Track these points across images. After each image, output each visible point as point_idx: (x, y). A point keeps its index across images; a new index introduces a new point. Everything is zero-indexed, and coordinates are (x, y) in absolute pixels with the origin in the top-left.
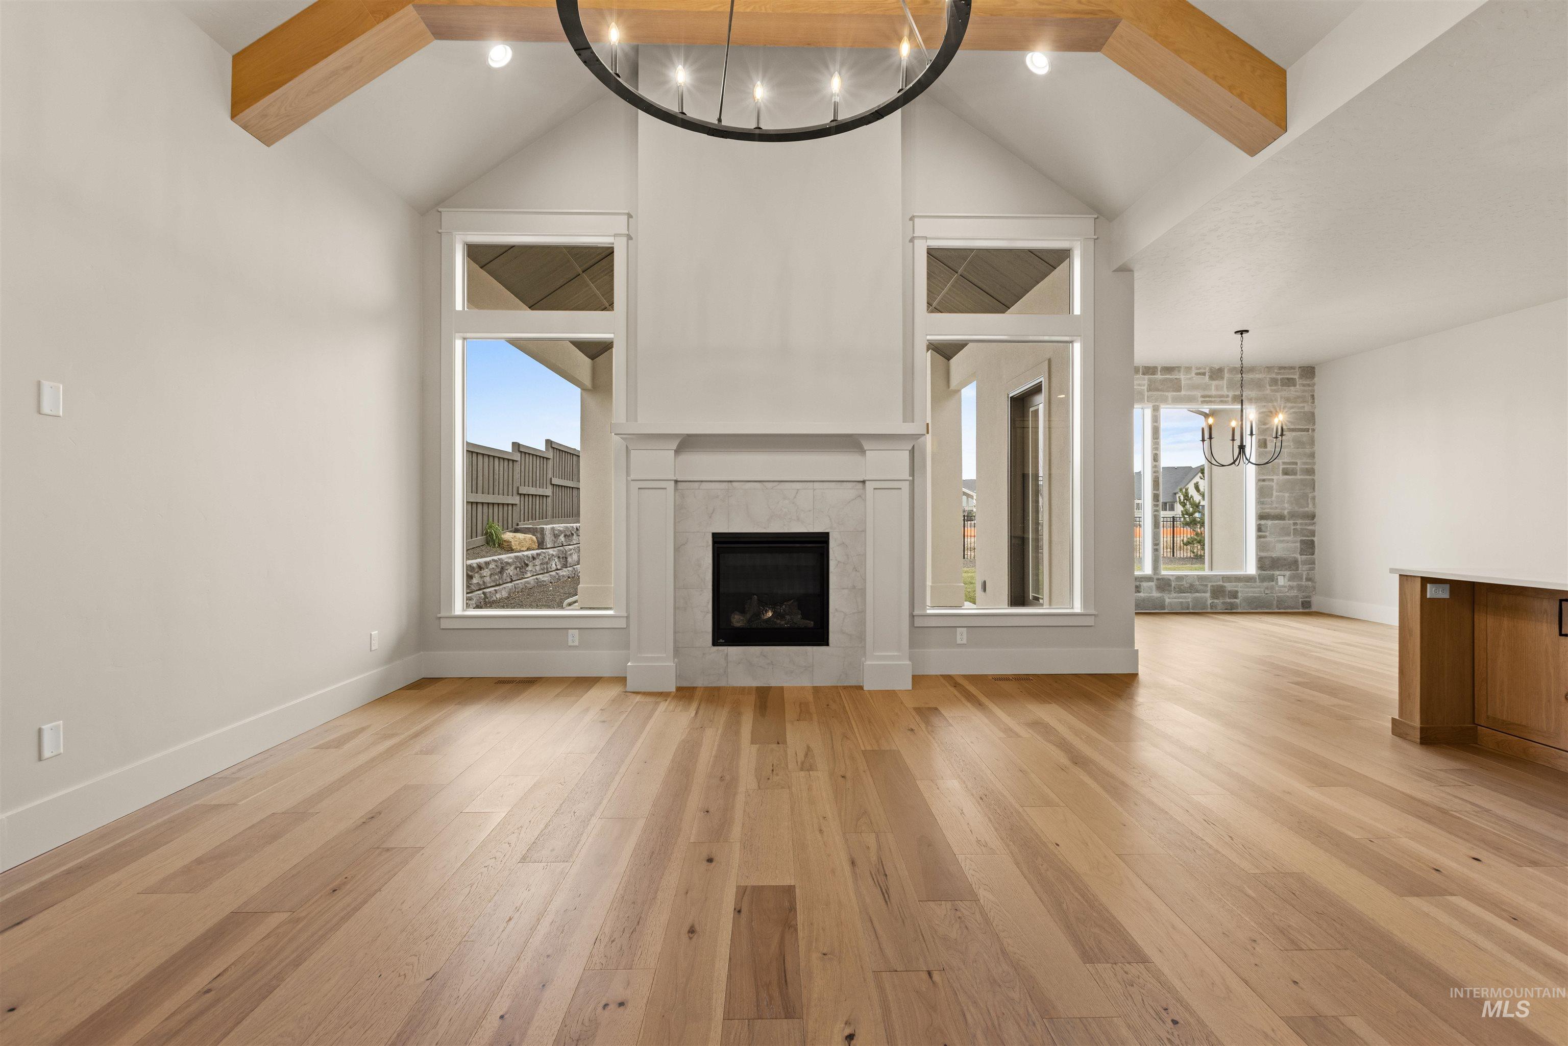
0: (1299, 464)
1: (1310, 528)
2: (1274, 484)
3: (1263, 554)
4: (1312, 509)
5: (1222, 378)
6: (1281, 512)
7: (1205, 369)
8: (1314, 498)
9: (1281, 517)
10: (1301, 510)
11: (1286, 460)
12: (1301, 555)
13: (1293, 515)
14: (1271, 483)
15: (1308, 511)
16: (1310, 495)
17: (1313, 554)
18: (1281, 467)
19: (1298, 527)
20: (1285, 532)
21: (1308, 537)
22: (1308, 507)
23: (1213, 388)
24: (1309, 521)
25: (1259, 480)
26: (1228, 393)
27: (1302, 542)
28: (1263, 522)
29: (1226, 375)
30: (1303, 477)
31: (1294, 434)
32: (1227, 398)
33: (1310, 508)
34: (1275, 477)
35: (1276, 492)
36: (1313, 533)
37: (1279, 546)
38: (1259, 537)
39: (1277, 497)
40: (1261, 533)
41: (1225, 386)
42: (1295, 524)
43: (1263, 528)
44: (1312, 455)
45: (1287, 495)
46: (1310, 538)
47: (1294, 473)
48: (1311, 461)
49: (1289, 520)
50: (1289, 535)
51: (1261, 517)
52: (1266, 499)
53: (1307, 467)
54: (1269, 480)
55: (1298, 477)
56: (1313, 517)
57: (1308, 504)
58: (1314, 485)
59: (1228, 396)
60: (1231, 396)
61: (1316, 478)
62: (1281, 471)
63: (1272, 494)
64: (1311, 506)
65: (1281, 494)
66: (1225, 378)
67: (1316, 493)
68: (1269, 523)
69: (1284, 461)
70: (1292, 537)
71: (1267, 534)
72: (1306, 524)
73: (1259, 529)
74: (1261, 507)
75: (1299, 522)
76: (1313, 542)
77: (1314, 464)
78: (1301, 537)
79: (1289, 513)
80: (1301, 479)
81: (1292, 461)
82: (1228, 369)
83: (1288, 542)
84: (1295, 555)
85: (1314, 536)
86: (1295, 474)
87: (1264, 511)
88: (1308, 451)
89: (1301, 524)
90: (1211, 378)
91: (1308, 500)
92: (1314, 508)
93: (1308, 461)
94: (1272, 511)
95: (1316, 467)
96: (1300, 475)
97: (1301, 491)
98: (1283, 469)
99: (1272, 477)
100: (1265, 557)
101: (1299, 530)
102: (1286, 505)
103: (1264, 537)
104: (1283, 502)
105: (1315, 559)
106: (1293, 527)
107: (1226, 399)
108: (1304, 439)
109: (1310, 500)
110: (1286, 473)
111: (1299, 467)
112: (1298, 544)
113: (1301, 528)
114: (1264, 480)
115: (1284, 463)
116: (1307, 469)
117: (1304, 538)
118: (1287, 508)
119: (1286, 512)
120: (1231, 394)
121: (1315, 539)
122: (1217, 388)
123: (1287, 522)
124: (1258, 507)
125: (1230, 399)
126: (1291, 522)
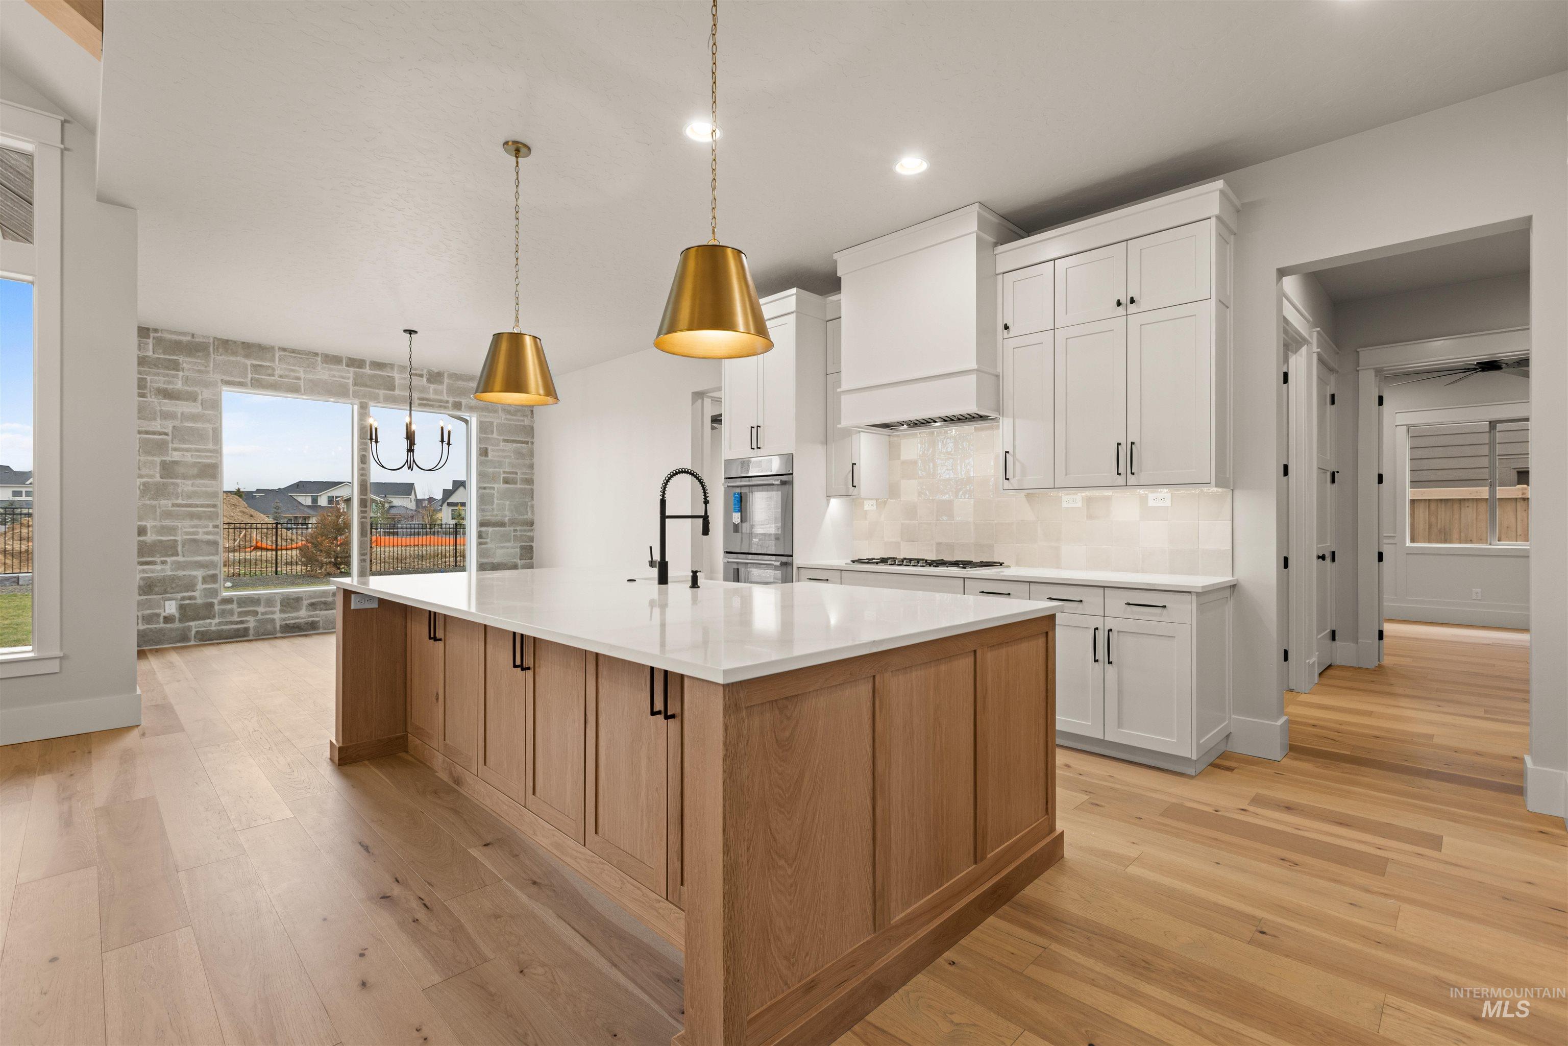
0: (519, 474)
1: (529, 534)
2: (495, 492)
3: (485, 560)
4: (531, 517)
5: (442, 383)
6: (501, 520)
7: (422, 370)
8: (532, 506)
9: (502, 524)
10: (521, 517)
11: (507, 470)
12: (520, 560)
13: (513, 522)
14: (492, 491)
15: (527, 519)
16: (529, 504)
17: (531, 558)
18: (502, 476)
19: (518, 533)
20: (505, 538)
21: (527, 542)
22: (527, 514)
23: (431, 391)
24: (528, 528)
25: (480, 488)
26: (448, 399)
27: (522, 547)
28: (483, 529)
29: (446, 380)
30: (523, 486)
31: (515, 445)
32: (447, 403)
33: (529, 516)
34: (496, 486)
35: (497, 500)
36: (531, 539)
37: (500, 552)
38: (479, 544)
39: (498, 505)
40: (482, 540)
41: (445, 391)
42: (515, 531)
43: (484, 535)
44: (531, 466)
45: (507, 503)
46: (528, 544)
47: (514, 482)
48: (529, 472)
49: (509, 527)
50: (509, 541)
51: (482, 524)
52: (487, 507)
53: (526, 477)
54: (490, 488)
55: (519, 486)
56: (532, 524)
57: (527, 512)
58: (533, 494)
59: (447, 402)
60: (451, 402)
61: (535, 487)
62: (502, 480)
63: (493, 501)
64: (529, 514)
65: (502, 502)
66: (445, 383)
67: (534, 502)
68: (490, 529)
69: (504, 470)
70: (512, 542)
71: (488, 540)
72: (525, 531)
73: (480, 535)
74: (482, 515)
75: (518, 528)
76: (531, 547)
77: (533, 474)
78: (520, 543)
79: (509, 520)
80: (520, 488)
81: (512, 471)
82: (448, 375)
83: (508, 548)
84: (515, 560)
85: (533, 542)
86: (516, 483)
87: (485, 518)
88: (527, 462)
89: (521, 531)
90: (429, 381)
91: (527, 508)
92: (533, 515)
93: (527, 471)
94: (493, 518)
95: (535, 478)
96: (520, 484)
97: (521, 500)
98: (504, 478)
99: (493, 486)
100: (486, 563)
101: (519, 536)
102: (507, 513)
103: (485, 543)
104: (503, 509)
105: (533, 563)
106: (513, 534)
107: (444, 404)
108: (524, 451)
109: (529, 508)
110: (506, 481)
111: (519, 476)
112: (518, 550)
113: (520, 535)
114: (485, 488)
115: (504, 472)
116: (526, 479)
117: (524, 544)
118: (507, 516)
119: (506, 519)
120: (451, 400)
121: (534, 544)
122: (436, 392)
123: (507, 528)
124: (479, 514)
125: (450, 405)
126: (512, 529)
